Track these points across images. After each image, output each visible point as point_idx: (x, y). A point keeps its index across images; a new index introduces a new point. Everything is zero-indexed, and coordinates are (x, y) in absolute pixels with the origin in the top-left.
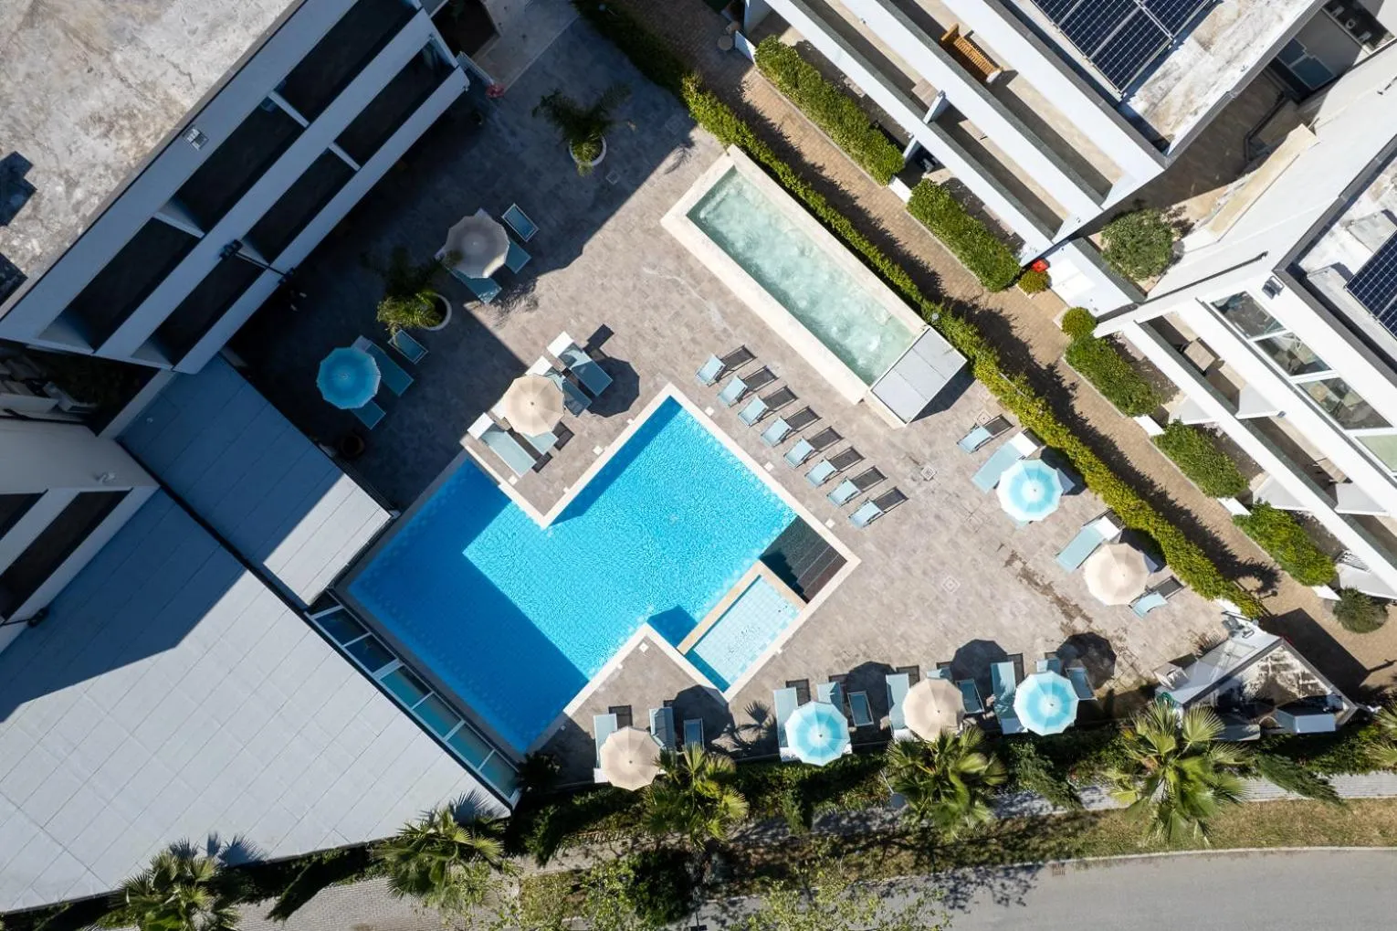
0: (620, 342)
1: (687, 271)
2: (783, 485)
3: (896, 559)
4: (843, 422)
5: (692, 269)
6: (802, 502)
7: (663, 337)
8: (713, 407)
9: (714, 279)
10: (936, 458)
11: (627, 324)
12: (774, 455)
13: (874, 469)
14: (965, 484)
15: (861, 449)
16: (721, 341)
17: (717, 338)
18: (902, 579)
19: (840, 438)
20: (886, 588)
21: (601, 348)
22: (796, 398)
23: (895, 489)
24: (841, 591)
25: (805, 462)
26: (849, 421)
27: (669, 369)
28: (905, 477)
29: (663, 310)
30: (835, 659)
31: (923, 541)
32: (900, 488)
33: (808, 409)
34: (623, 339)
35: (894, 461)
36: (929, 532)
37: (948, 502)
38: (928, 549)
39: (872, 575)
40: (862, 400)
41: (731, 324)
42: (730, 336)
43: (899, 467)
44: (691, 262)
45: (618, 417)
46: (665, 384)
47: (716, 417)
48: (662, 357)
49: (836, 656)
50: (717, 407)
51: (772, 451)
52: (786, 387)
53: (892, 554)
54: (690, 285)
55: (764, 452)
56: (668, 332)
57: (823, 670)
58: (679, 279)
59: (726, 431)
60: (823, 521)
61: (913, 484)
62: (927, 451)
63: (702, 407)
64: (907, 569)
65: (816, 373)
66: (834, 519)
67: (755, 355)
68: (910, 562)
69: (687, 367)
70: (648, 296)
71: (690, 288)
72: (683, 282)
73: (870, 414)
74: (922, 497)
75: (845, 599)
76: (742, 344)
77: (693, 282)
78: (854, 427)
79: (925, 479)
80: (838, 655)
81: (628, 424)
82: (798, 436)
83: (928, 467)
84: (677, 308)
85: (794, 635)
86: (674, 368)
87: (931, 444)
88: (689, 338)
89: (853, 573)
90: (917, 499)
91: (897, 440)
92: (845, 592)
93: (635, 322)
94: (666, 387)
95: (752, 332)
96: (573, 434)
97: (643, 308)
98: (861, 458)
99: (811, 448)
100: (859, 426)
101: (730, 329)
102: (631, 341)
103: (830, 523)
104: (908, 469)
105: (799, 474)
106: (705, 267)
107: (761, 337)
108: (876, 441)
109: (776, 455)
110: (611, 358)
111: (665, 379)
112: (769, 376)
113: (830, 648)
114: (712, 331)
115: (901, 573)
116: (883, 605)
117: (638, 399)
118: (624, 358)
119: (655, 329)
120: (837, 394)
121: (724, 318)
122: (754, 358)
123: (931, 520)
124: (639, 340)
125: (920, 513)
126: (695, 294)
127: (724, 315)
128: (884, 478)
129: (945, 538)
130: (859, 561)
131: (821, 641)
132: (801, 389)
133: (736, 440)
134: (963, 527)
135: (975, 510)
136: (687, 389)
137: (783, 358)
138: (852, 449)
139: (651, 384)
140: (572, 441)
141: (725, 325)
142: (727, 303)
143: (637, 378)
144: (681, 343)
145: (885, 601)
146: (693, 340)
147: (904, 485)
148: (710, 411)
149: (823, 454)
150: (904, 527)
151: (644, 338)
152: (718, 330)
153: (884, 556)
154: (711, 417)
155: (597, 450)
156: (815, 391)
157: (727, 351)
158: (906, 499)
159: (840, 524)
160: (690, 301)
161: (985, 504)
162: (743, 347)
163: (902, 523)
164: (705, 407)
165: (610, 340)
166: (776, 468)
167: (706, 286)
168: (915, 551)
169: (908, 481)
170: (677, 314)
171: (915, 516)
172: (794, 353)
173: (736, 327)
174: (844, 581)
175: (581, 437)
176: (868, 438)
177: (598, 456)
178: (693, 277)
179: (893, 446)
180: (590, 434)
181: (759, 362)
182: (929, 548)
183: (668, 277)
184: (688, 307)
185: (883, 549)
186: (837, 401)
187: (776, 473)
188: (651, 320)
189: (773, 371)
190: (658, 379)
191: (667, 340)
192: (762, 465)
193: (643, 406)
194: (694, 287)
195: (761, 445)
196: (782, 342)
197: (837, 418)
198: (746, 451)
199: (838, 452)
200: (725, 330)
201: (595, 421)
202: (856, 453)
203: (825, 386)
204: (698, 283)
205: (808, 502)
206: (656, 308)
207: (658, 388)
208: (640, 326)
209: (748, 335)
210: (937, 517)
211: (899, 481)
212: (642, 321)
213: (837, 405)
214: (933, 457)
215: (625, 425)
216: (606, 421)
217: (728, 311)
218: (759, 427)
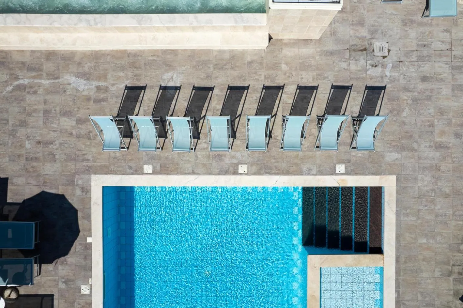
0: (20, 181)
1: (21, 69)
2: (270, 174)
3: (422, 146)
4: (271, 72)
5: (23, 63)
6: (300, 173)
7: (52, 143)
8: (148, 163)
9: (50, 55)
10: (376, 31)
11: (12, 160)
12: (238, 154)
13: (334, 87)
14: (421, 29)
15: (307, 80)
16: (103, 100)
17: (98, 101)
18: (444, 159)
19: (280, 88)
20: (437, 179)
21: (9, 201)
22: (211, 89)
23: (367, 88)
24: (402, 218)
25: (270, 136)
26: (276, 66)
27: (81, 165)
28: (366, 70)
29: (31, 120)
30: (451, 279)
31: (432, 111)
32: (371, 84)
33: (230, 88)
34: (20, 176)
35: (344, 65)
36: (429, 98)
37: (420, 58)
38: (442, 114)
39: (416, 179)
40: (270, 38)
41: (99, 78)
42: (106, 89)
43: (353, 67)
44: (17, 58)
45: (77, 246)
46: (89, 180)
47: (158, 168)
48: (66, 161)
49: (449, 276)
50: (151, 159)
51: (233, 153)
52: (194, 88)
53: (415, 146)
54: (34, 77)
55: (227, 161)
56: (52, 135)
57: (451, 298)
58: (21, 82)
59: (178, 174)
60: (333, 172)
61: (379, 69)
62: (364, 32)
63: (139, 171)
64: (439, 146)
65: (208, 52)
66: (341, 162)
67: (142, 84)
68: (437, 139)
69: (94, 150)
70: (8, 120)
71: (36, 81)
72: (26, 81)
73: (287, 45)
74: (395, 74)
75: (411, 219)
76: (123, 86)
77: (34, 74)
78: (284, 67)
79: (384, 57)
80: (450, 273)
81: (90, 244)
82: (243, 119)
83: (376, 44)
84: (41, 107)
85: (397, 291)
86: (83, 160)
87: (361, 23)
88: (74, 123)
89: (397, 192)
90: (393, 80)
91: (331, 46)
92: (407, 215)
93: (18, 152)
94: (93, 184)
95: (122, 69)
96: (52, 296)
97: (13, 134)
98: (314, 88)
99: (265, 118)
100: (287, 64)
101: (102, 84)
102: (27, 171)
103: (341, 168)
104: (362, 62)
105: (275, 151)
106: (33, 52)
107: (133, 65)
108: (313, 62)
109: (239, 152)
110: (24, 201)
111: (86, 176)
112: (172, 92)
113: (437, 274)
114: (88, 99)
115: (438, 154)
116: (447, 195)
117: (80, 215)
118: (36, 191)
119: (39, 143)
120: (243, 53)
121: (88, 79)
122: (144, 88)
123: (421, 86)
124: (35, 164)
125: (406, 89)
126: (46, 82)
127: (86, 76)
128: (349, 88)
129: (446, 91)
130: (393, 178)
131: (424, 275)
132: (208, 77)
133: (193, 173)
134: (453, 68)
135: (451, 44)
136: (112, 167)
137: (169, 66)
138: (300, 88)
139: (78, 192)
140: (56, 302)
141: (95, 83)
142: (79, 64)
143: (62, 197)
144: (71, 134)
145: (447, 190)
146: (80, 121)
147: (371, 78)
148: (148, 168)
149: (280, 115)
150: (404, 114)
151: (37, 159)
152: (92, 94)
153: (410, 154)
154: (155, 173)
155: (85, 290)
156: (221, 68)
157: (115, 104)
158: (384, 88)
159: (349, 161)
160: (48, 92)
161: (454, 31)
162: (127, 88)
163: (400, 112)
164: (142, 168)
165: (10, 187)
166: (250, 164)
167: (48, 66)
168: (432, 125)
169: (373, 72)
170: (46, 112)
171: (404, 96)
172: (174, 52)
173: (104, 77)
174: (397, 206)
175: (60, 290)
176: (304, 66)
177: (90, 295)
178: (30, 69)
179: (332, 53)
180: (66, 282)
181: (152, 87)
182: (441, 112)
183: (9, 88)
184: (48, 97)
185: (402, 148)
186: (249, 58)
187: (254, 168)
188: (28, 138)
189: (171, 84)
190: (80, 182)
191: (57, 142)
192: (236, 173)
193: (88, 217)
194: (39, 77)
195: (219, 157)
196: (155, 53)
197: (263, 73)
198: (211, 174)
199: (291, 101)
200: (98, 88)
201: (60, 267)
202: (306, 88)
203: (227, 56)
204: (40, 70)
205: (305, 168)
206: (23, 124)
207: (87, 190)
208: (23, 152)
209: (122, 74)
210: (424, 79)
211: (363, 79)
212: (22, 146)
213: (251, 63)
214: (373, 32)
215: (88, 247)
216: (70, 258)
217: (86, 69)
218: (202, 143)
